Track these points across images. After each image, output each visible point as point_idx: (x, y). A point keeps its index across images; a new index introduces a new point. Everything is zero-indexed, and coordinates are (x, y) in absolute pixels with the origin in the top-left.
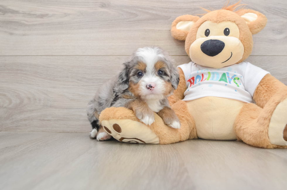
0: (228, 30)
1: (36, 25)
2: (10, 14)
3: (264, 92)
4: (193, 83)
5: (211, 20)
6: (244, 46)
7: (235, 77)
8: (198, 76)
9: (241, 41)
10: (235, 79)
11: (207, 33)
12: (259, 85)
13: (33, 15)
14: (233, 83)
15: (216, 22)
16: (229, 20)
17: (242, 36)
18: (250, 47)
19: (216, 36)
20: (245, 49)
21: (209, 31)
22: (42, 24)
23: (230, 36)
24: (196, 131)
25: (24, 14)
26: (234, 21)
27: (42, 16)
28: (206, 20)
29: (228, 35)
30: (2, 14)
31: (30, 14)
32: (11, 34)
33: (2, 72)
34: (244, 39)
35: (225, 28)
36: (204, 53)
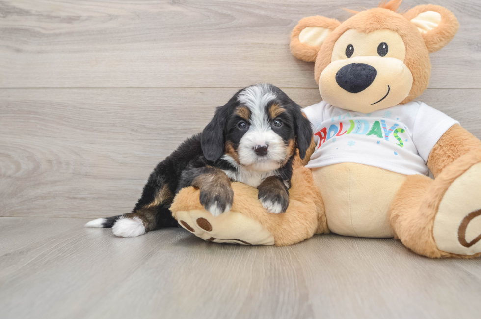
0: (384, 47)
1: (60, 34)
2: (15, 17)
3: (445, 158)
4: (325, 138)
5: (355, 29)
6: (413, 74)
7: (397, 128)
8: (333, 126)
9: (408, 65)
10: (396, 131)
11: (349, 52)
12: (437, 145)
13: (56, 17)
15: (364, 32)
16: (388, 29)
17: (409, 57)
18: (424, 76)
19: (364, 57)
20: (414, 79)
21: (353, 48)
22: (70, 34)
23: (389, 57)
24: (327, 220)
25: (40, 15)
26: (396, 29)
27: (70, 20)
28: (348, 27)
29: (384, 56)
30: (2, 15)
31: (49, 17)
32: (18, 51)
33: (3, 115)
34: (413, 61)
35: (381, 43)
36: (342, 87)
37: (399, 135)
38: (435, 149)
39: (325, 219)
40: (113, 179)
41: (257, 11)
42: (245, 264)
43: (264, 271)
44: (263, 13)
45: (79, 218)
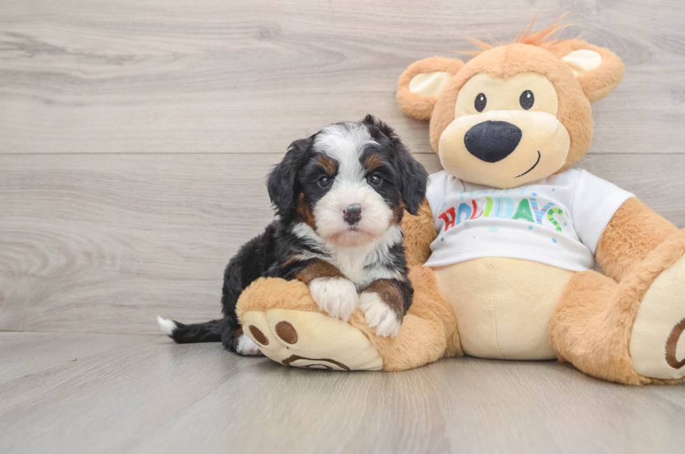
0: (529, 96)
1: (106, 80)
2: (45, 56)
3: (620, 242)
4: (453, 222)
5: (487, 73)
6: (569, 133)
8: (463, 206)
9: (563, 121)
10: (551, 212)
11: (480, 104)
12: (608, 227)
13: (100, 57)
14: (546, 223)
15: (501, 76)
16: (533, 71)
17: (562, 109)
18: (585, 134)
20: (571, 139)
21: (485, 99)
22: (120, 79)
23: (535, 110)
24: (460, 339)
25: (79, 55)
26: (544, 72)
27: (119, 60)
29: (529, 108)
30: (28, 54)
31: (91, 56)
32: (49, 102)
34: (568, 115)
35: (524, 90)
36: (473, 154)
37: (555, 216)
39: (458, 337)
40: (176, 279)
41: (376, 48)
42: (358, 390)
43: (384, 399)
44: (385, 50)
45: (128, 334)
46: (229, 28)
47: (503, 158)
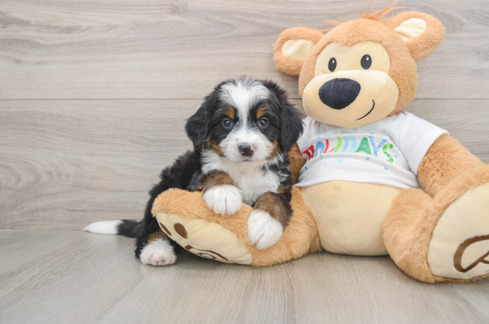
0: (368, 59)
1: (59, 45)
2: (14, 27)
4: (313, 156)
5: (337, 42)
6: (398, 86)
7: (385, 144)
8: (320, 144)
9: (393, 77)
10: (385, 148)
11: (332, 66)
12: (426, 158)
13: (55, 28)
14: (381, 155)
15: (346, 44)
16: (371, 40)
17: (393, 68)
19: (348, 70)
20: (399, 91)
21: (336, 62)
22: (69, 44)
23: (372, 70)
24: (320, 240)
25: (40, 26)
26: (379, 40)
27: (69, 30)
28: (329, 40)
29: (368, 68)
30: (1, 26)
31: (48, 27)
32: (18, 61)
33: (3, 127)
34: (397, 73)
35: (363, 55)
36: (325, 104)
37: (388, 150)
38: (424, 163)
39: (318, 239)
40: (113, 191)
41: (258, 20)
44: (264, 21)
46: (149, 6)
47: (347, 106)
